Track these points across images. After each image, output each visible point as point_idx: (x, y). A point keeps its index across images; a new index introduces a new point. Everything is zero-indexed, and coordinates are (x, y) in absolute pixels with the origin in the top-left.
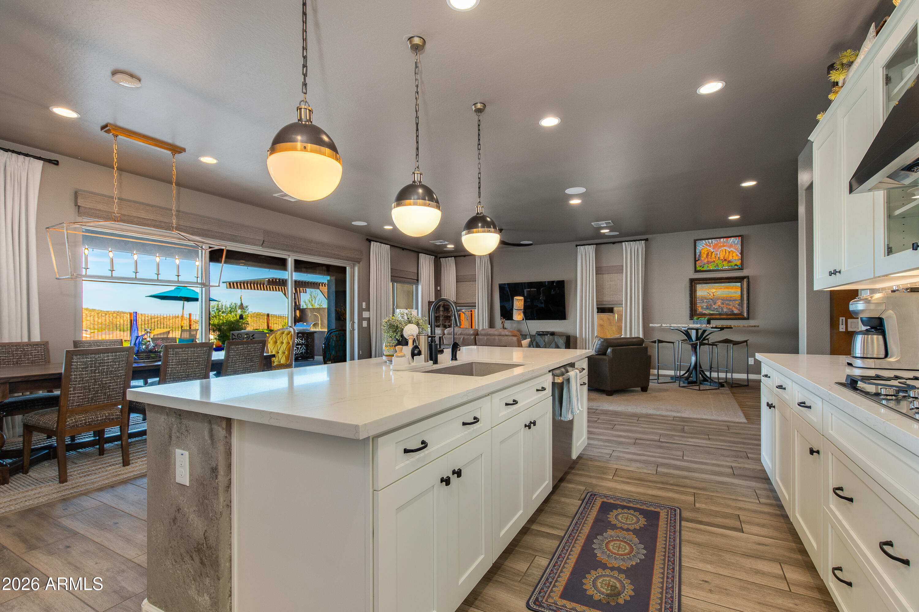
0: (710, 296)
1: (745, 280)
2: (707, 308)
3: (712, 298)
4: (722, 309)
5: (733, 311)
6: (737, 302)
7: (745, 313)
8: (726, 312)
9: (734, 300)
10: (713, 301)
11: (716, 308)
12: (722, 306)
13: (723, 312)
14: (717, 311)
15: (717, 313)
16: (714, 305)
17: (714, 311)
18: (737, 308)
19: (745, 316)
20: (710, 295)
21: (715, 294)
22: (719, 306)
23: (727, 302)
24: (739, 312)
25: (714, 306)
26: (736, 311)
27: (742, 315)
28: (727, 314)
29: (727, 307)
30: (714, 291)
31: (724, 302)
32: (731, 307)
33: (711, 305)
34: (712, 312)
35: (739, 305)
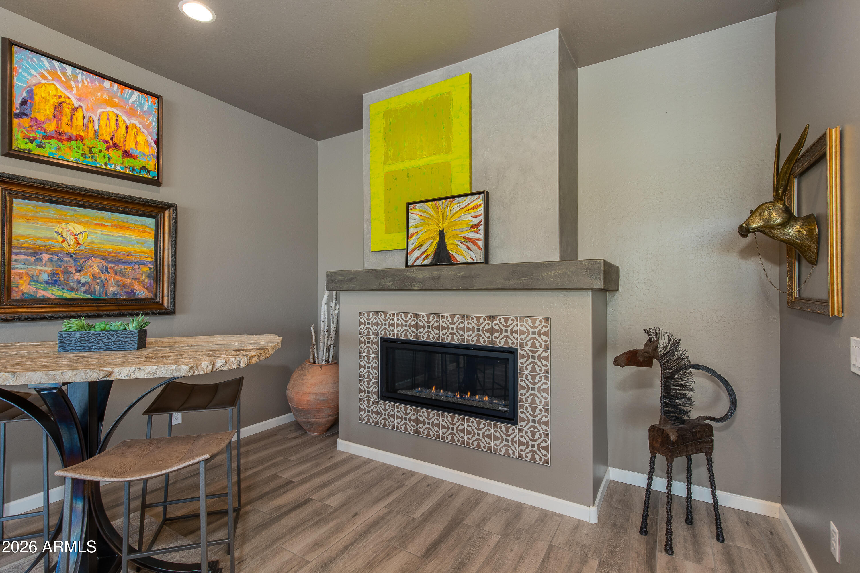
0: (65, 245)
1: (167, 213)
2: (53, 282)
3: (71, 250)
4: (104, 285)
5: (135, 293)
6: (146, 269)
7: (166, 298)
8: (114, 294)
9: (137, 263)
10: (74, 259)
11: (84, 285)
12: (103, 276)
13: (106, 294)
14: (85, 292)
15: (89, 296)
16: (78, 271)
17: (78, 290)
18: (144, 285)
19: (166, 305)
20: (64, 240)
21: (80, 239)
22: (94, 277)
23: (117, 267)
24: (150, 295)
25: (77, 276)
26: (142, 293)
27: (158, 303)
28: (117, 299)
29: (117, 282)
30: (78, 228)
31: (109, 265)
32: (129, 281)
33: (67, 272)
34: (68, 295)
35: (149, 276)
